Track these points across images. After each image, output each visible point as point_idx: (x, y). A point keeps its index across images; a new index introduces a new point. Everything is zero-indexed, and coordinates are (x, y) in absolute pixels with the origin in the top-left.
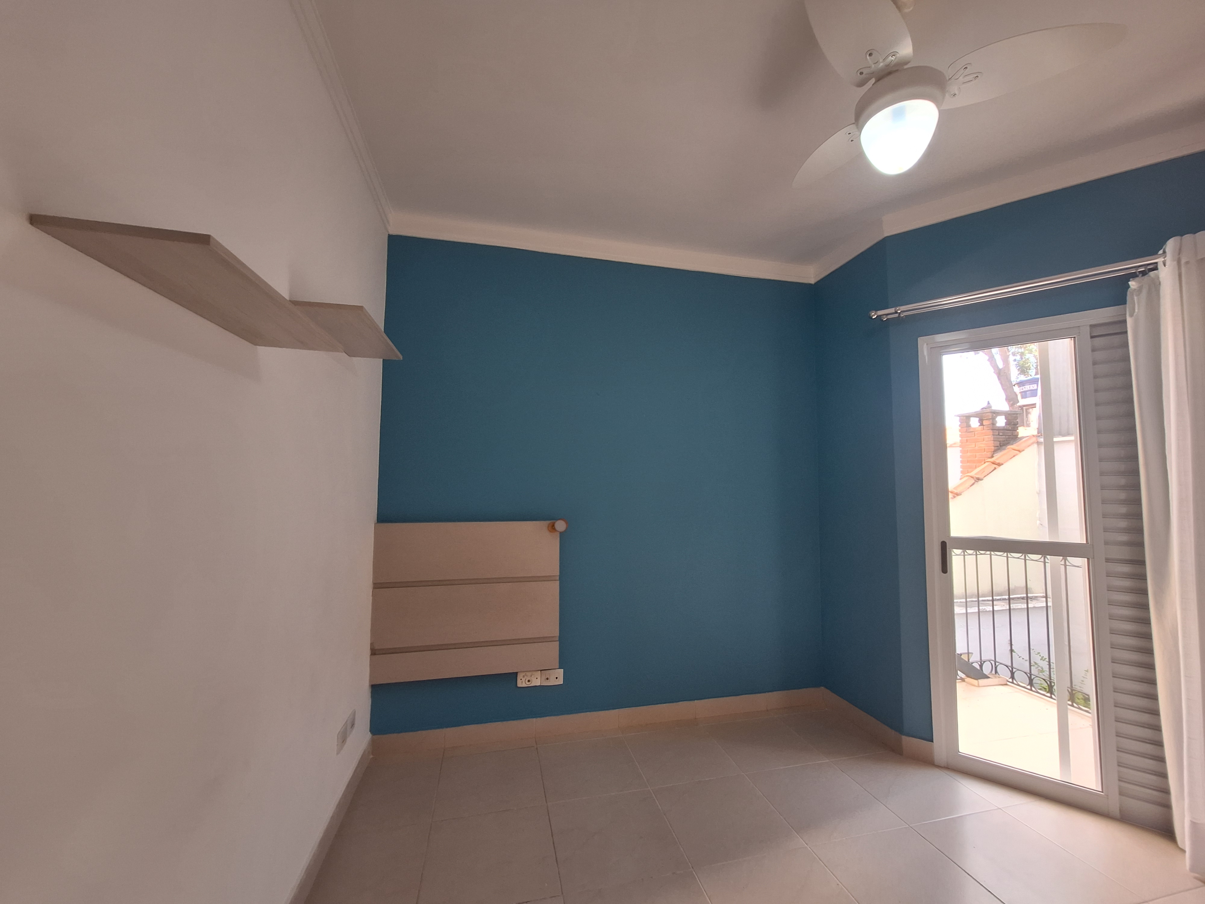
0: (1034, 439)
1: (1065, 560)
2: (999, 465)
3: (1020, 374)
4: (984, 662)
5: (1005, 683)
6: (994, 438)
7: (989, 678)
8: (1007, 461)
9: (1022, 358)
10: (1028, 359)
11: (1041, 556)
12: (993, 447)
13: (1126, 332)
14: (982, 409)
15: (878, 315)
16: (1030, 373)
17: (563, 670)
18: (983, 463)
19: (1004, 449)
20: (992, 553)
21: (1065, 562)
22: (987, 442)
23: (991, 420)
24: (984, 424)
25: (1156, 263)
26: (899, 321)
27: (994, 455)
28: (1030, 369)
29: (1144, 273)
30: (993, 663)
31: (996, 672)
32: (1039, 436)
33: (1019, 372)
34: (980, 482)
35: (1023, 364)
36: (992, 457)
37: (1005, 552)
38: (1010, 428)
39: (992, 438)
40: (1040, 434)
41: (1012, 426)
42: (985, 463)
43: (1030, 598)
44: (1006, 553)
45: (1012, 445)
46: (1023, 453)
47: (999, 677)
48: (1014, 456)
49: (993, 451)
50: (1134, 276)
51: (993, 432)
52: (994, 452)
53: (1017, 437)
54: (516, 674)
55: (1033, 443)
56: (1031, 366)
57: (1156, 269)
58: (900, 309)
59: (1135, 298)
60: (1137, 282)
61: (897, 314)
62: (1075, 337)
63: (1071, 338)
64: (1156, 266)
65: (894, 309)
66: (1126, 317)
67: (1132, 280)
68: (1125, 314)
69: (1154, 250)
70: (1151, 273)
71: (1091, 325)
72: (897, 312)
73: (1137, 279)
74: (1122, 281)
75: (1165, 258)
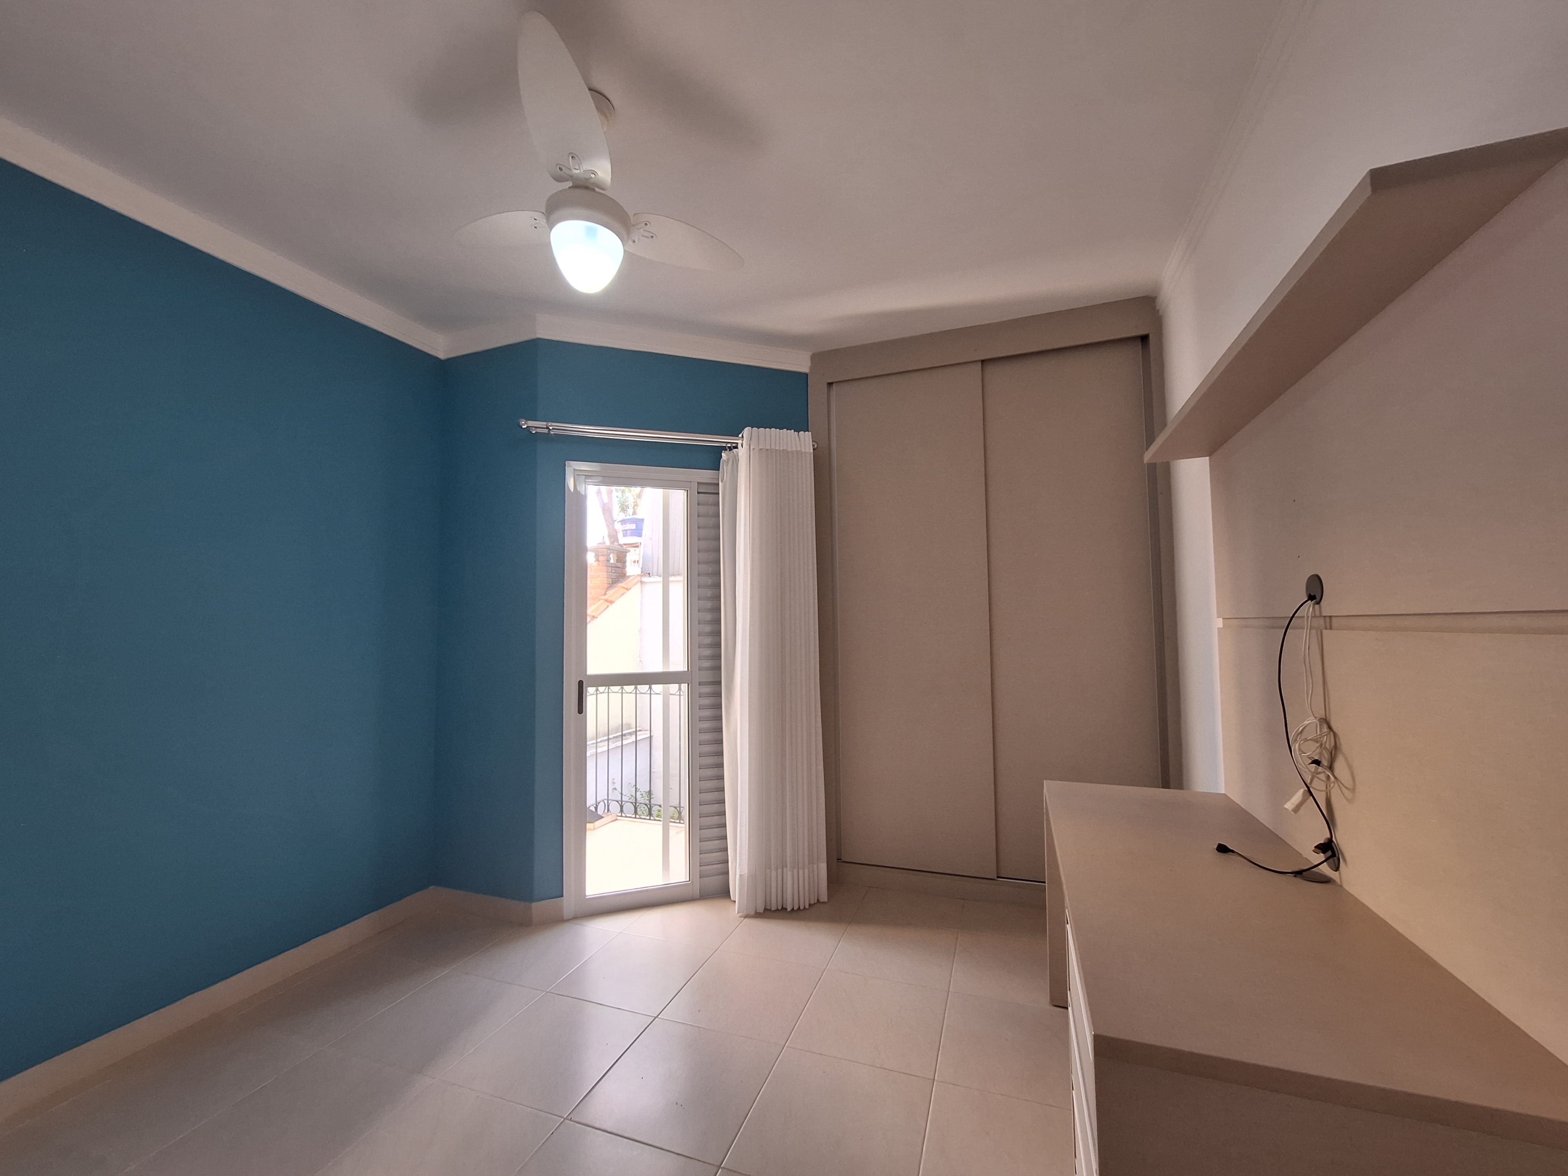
0: (639, 578)
2: (612, 602)
3: (621, 511)
4: (599, 803)
5: (615, 819)
6: (607, 575)
7: (603, 817)
8: (617, 599)
9: (623, 496)
10: (628, 497)
12: (606, 585)
13: (718, 494)
14: (598, 544)
15: (528, 425)
16: (628, 512)
18: (597, 600)
19: (615, 587)
23: (606, 557)
24: (600, 560)
25: (737, 443)
26: (547, 438)
27: (607, 593)
28: (628, 508)
29: (730, 449)
30: (606, 802)
31: (608, 810)
33: (620, 510)
34: (595, 620)
35: (623, 502)
36: (605, 594)
38: (620, 565)
39: (606, 576)
40: (642, 574)
41: (623, 564)
42: (599, 600)
47: (611, 814)
49: (606, 588)
50: (724, 448)
51: (607, 569)
53: (625, 576)
56: (629, 505)
57: (736, 447)
58: (552, 425)
59: (725, 467)
60: (726, 455)
61: (547, 430)
62: (687, 490)
63: (685, 490)
64: (737, 446)
65: (545, 423)
66: (719, 481)
67: (723, 451)
68: (719, 479)
69: (736, 432)
70: (734, 450)
71: (698, 483)
72: (548, 428)
73: (726, 452)
74: (717, 451)
75: (742, 441)
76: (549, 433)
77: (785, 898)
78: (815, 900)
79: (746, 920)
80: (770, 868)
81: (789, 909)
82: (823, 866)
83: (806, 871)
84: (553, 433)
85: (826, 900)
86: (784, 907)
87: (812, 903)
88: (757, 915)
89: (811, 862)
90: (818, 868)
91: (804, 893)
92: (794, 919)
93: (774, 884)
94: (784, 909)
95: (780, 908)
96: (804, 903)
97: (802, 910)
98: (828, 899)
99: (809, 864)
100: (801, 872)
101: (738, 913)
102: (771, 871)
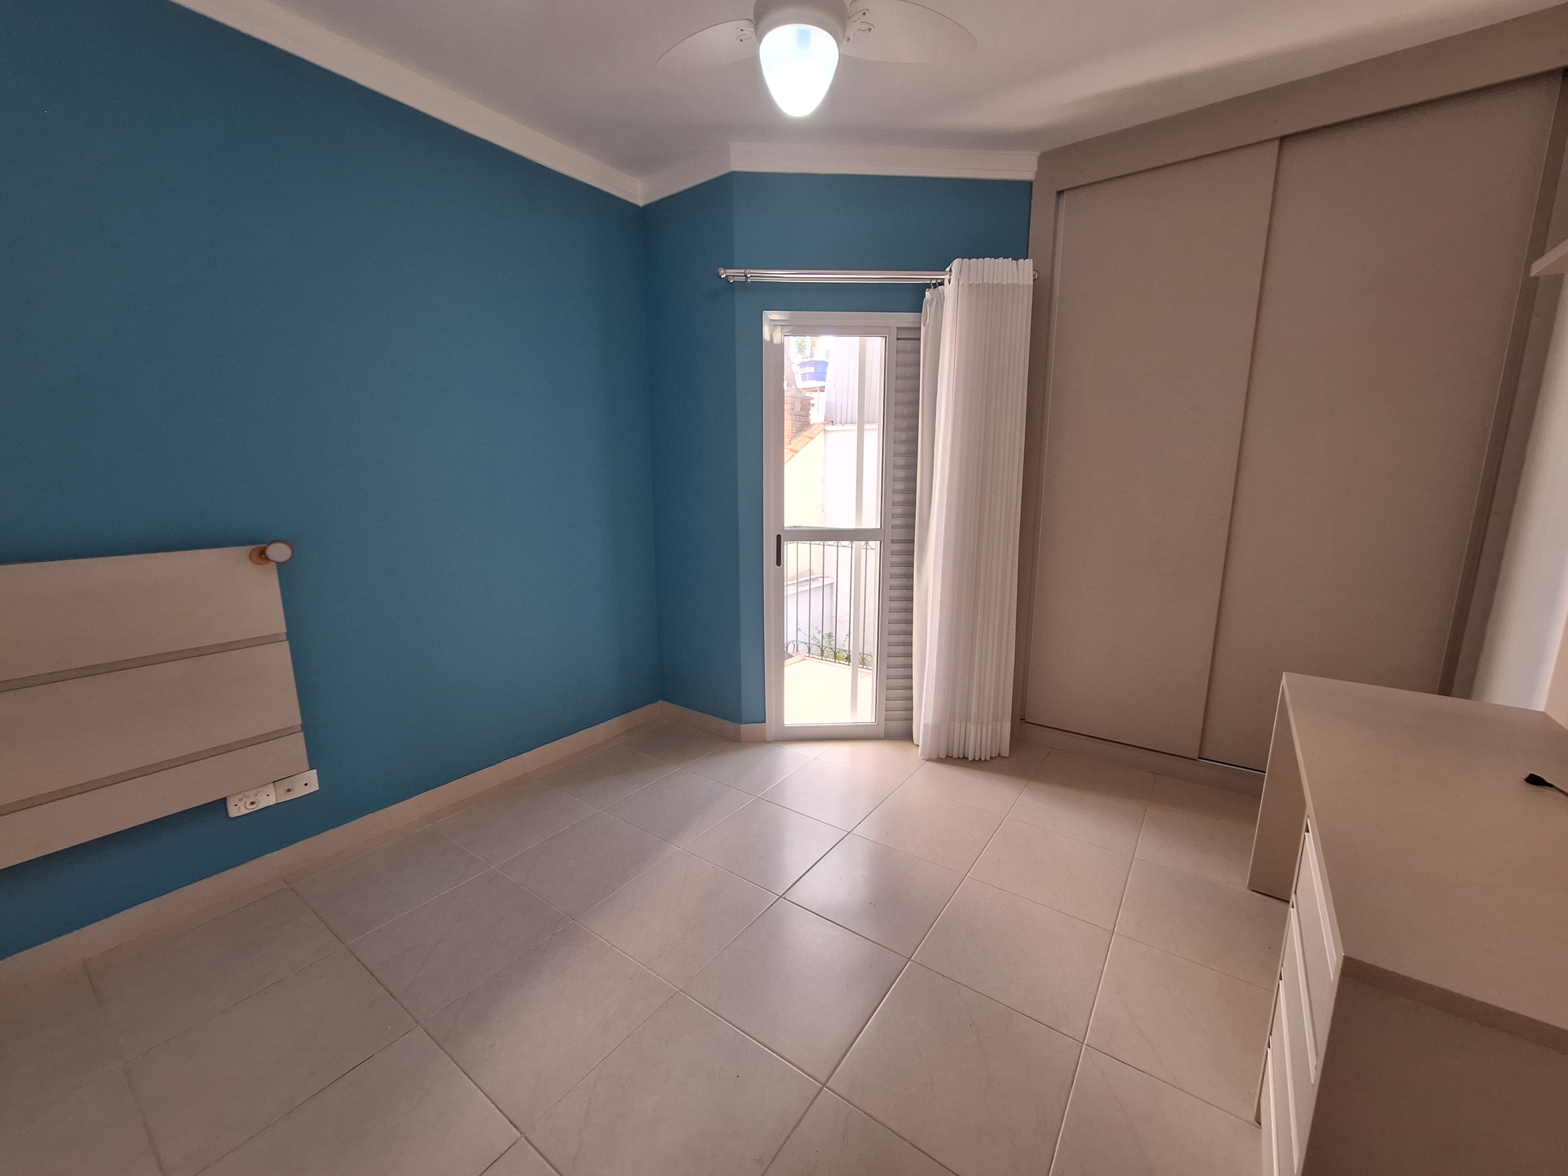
0: (822, 427)
1: (867, 544)
3: (798, 352)
4: (789, 644)
5: (803, 658)
7: (792, 656)
11: (849, 542)
13: (920, 339)
15: (727, 275)
17: (315, 770)
19: (799, 436)
20: (812, 542)
21: (867, 546)
23: (790, 405)
25: (943, 279)
26: (744, 286)
29: (935, 286)
30: (795, 643)
31: (797, 650)
32: (826, 424)
36: (790, 443)
37: (821, 541)
38: (805, 414)
40: (826, 422)
41: (807, 412)
43: (813, 580)
44: (823, 542)
45: (806, 431)
46: (814, 440)
47: (800, 654)
48: (807, 443)
50: (928, 286)
51: (792, 417)
52: (791, 438)
53: (809, 424)
54: (224, 801)
55: (821, 431)
57: (942, 284)
58: (750, 272)
59: (928, 308)
60: (930, 293)
61: (744, 278)
62: (886, 337)
63: (883, 337)
64: (943, 281)
65: (743, 271)
66: (921, 325)
67: (927, 289)
68: (921, 322)
69: (942, 265)
70: (940, 287)
71: (898, 327)
72: (746, 276)
73: (931, 290)
74: (921, 289)
75: (950, 276)
76: (746, 281)
77: (966, 749)
78: (996, 754)
79: (928, 763)
80: (954, 721)
81: (970, 759)
82: (1007, 726)
83: (990, 727)
84: (750, 280)
85: (1007, 755)
86: (965, 756)
87: (994, 756)
88: (939, 760)
89: (995, 719)
90: (1001, 727)
91: (986, 746)
92: (974, 768)
93: (957, 736)
94: (965, 758)
95: (961, 757)
96: (986, 754)
97: (982, 761)
98: (1009, 755)
99: (993, 721)
100: (984, 728)
101: (921, 756)
102: (955, 724)
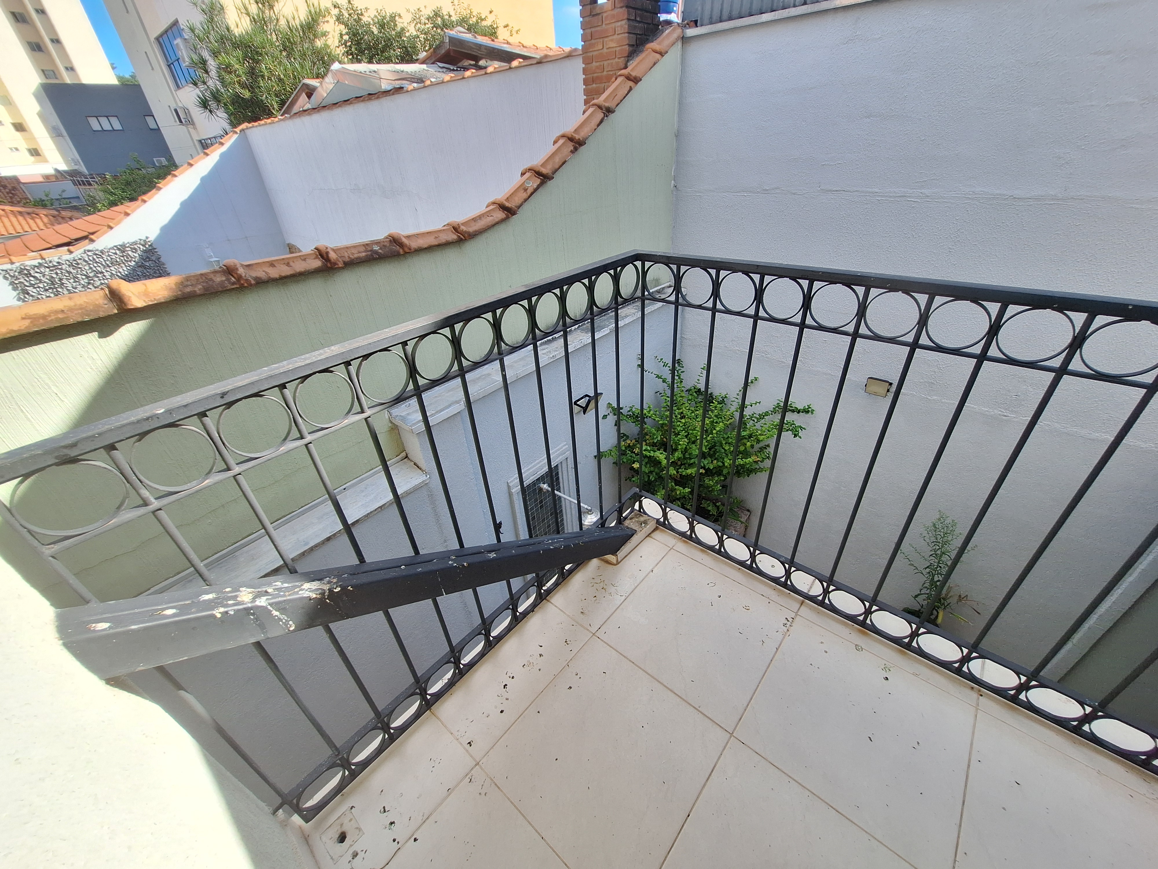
0: (680, 31)
2: (637, 81)
6: (629, 26)
8: (645, 73)
12: (627, 47)
19: (642, 50)
22: (620, 36)
27: (628, 63)
32: (686, 26)
34: (611, 117)
36: (626, 67)
40: (686, 22)
42: (616, 79)
45: (653, 41)
46: (663, 58)
48: (655, 64)
51: (629, 14)
52: (628, 56)
53: (660, 25)
55: (678, 40)
